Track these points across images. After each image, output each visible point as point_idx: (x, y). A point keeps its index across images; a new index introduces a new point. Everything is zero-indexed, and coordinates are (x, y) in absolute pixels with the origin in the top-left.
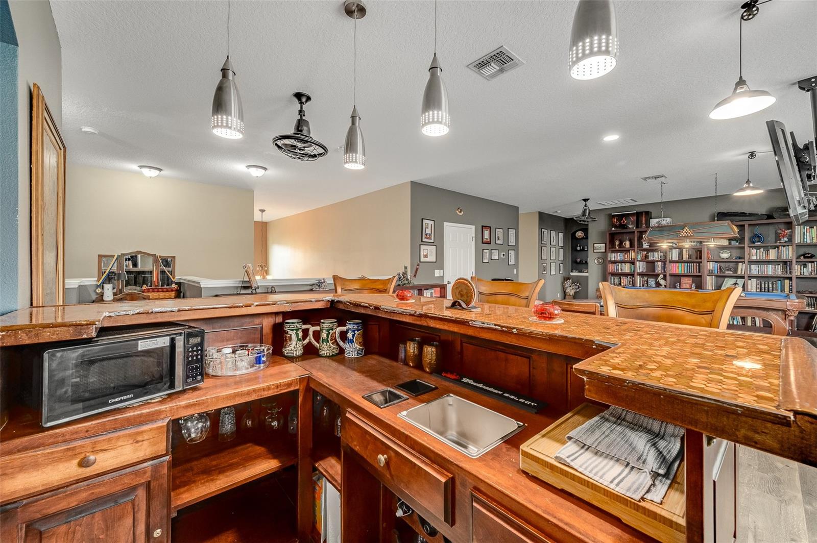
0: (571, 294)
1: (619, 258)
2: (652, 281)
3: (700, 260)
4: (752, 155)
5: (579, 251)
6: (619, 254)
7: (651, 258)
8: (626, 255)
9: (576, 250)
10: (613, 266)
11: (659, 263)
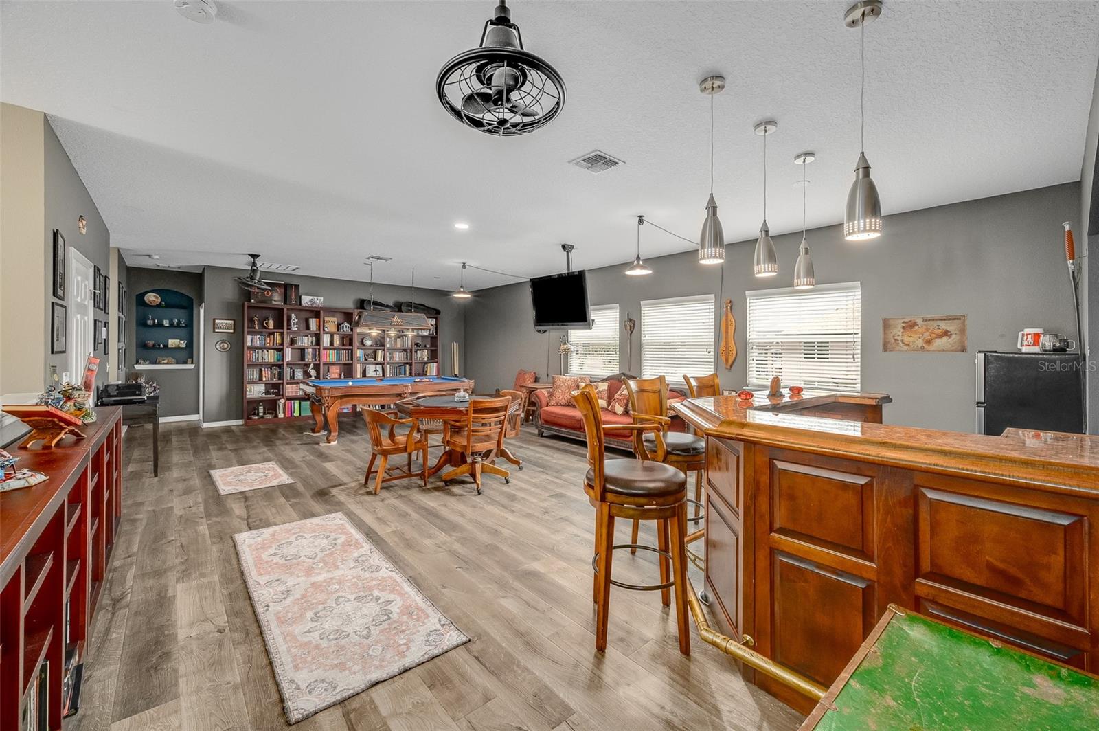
1: (258, 342)
2: (299, 372)
3: (351, 347)
4: (464, 266)
5: (150, 326)
6: (258, 336)
7: (299, 344)
8: (269, 339)
9: (145, 325)
10: (250, 354)
11: (310, 350)
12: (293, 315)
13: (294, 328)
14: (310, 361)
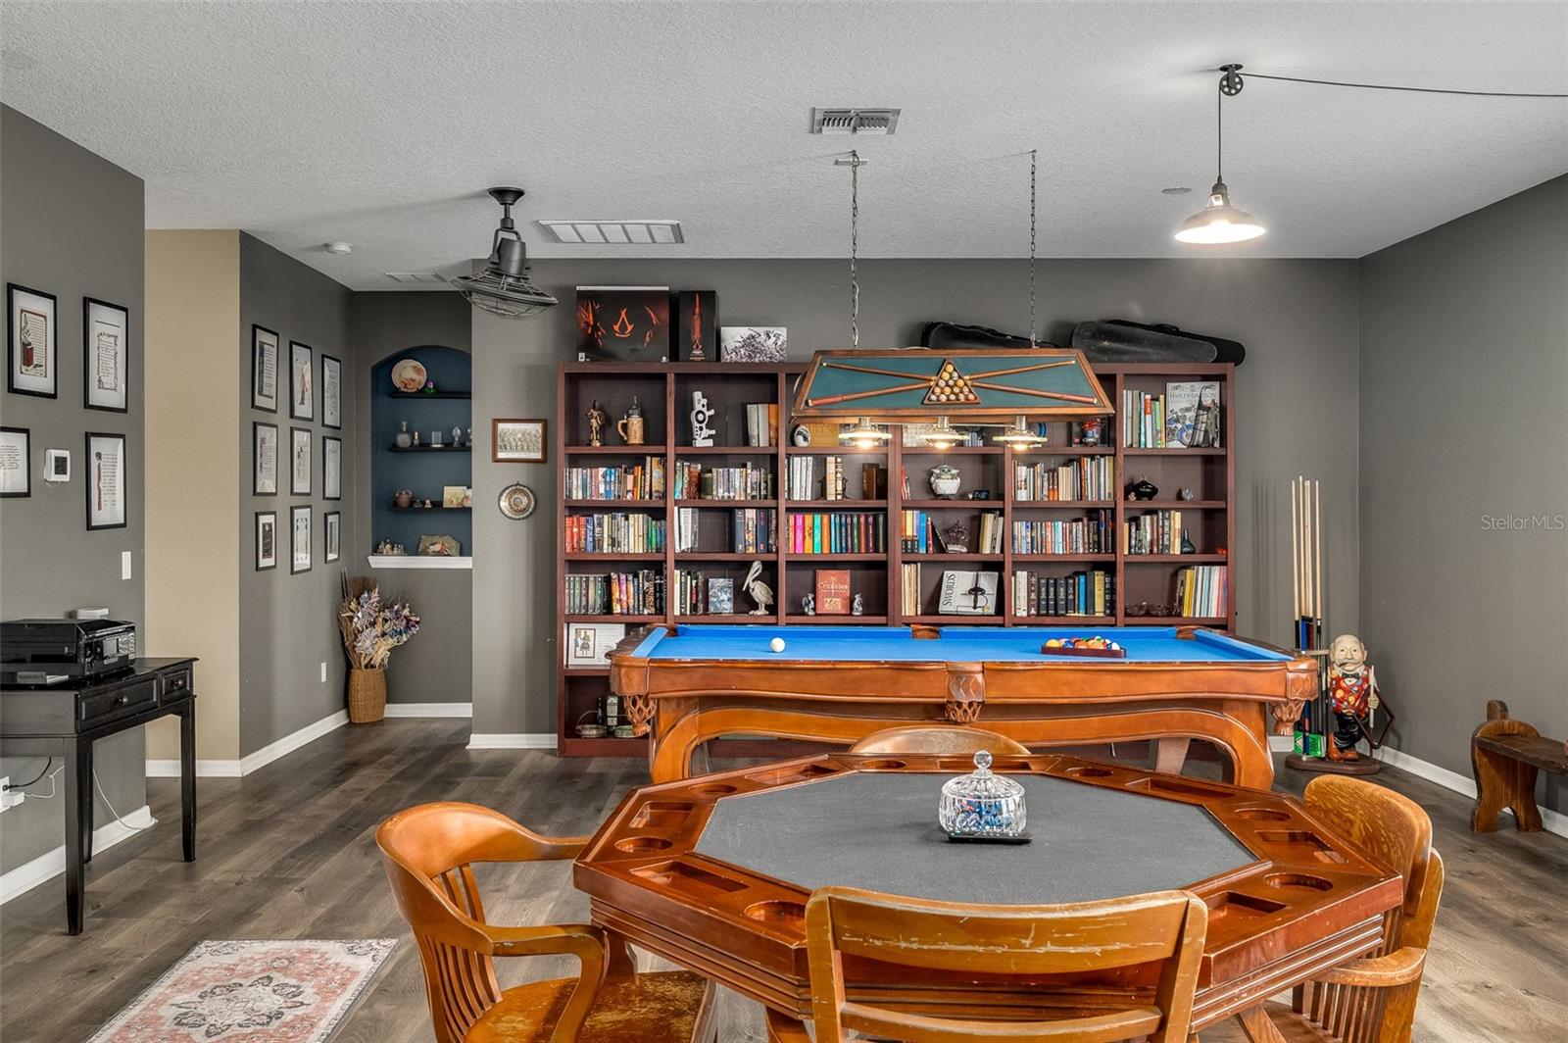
0: (377, 661)
1: (602, 489)
2: (721, 589)
3: (880, 503)
4: (1231, 78)
5: (404, 451)
6: (602, 470)
7: (720, 493)
8: (630, 478)
9: (394, 448)
10: (579, 527)
11: (751, 514)
12: (698, 395)
13: (703, 440)
14: (751, 550)
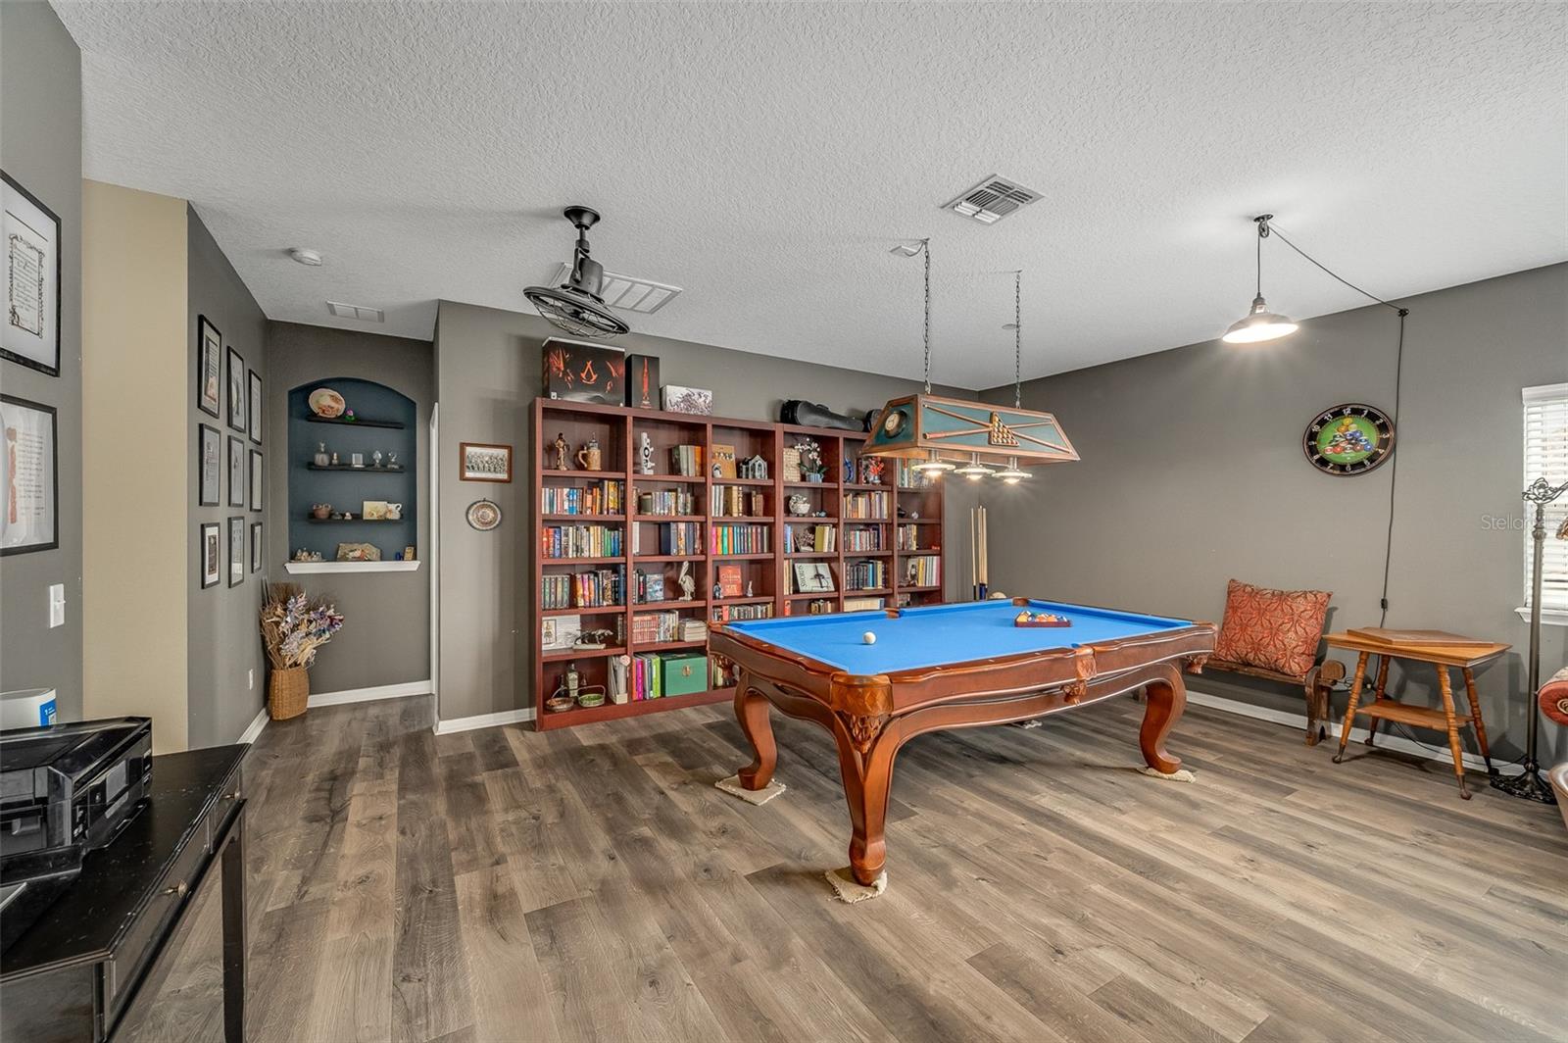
0: (302, 659)
1: (566, 507)
2: (656, 582)
3: (770, 519)
4: (1262, 226)
5: (322, 469)
6: (566, 491)
7: (658, 511)
8: (589, 497)
9: (311, 466)
10: (548, 537)
11: (682, 526)
13: (648, 471)
